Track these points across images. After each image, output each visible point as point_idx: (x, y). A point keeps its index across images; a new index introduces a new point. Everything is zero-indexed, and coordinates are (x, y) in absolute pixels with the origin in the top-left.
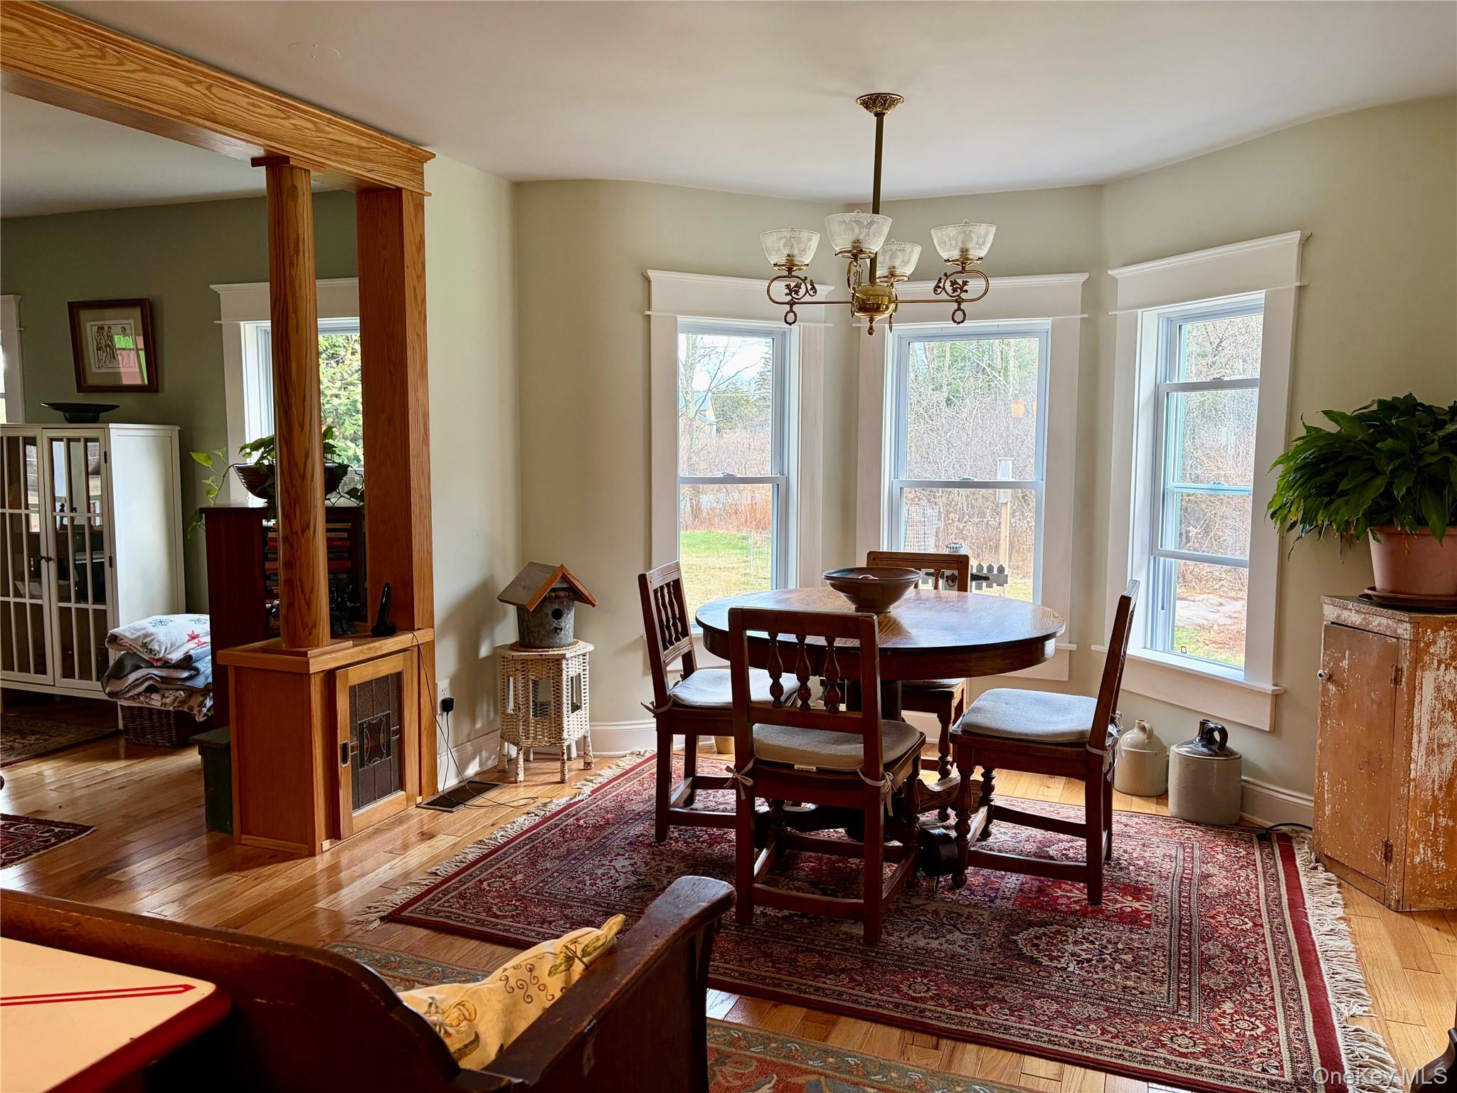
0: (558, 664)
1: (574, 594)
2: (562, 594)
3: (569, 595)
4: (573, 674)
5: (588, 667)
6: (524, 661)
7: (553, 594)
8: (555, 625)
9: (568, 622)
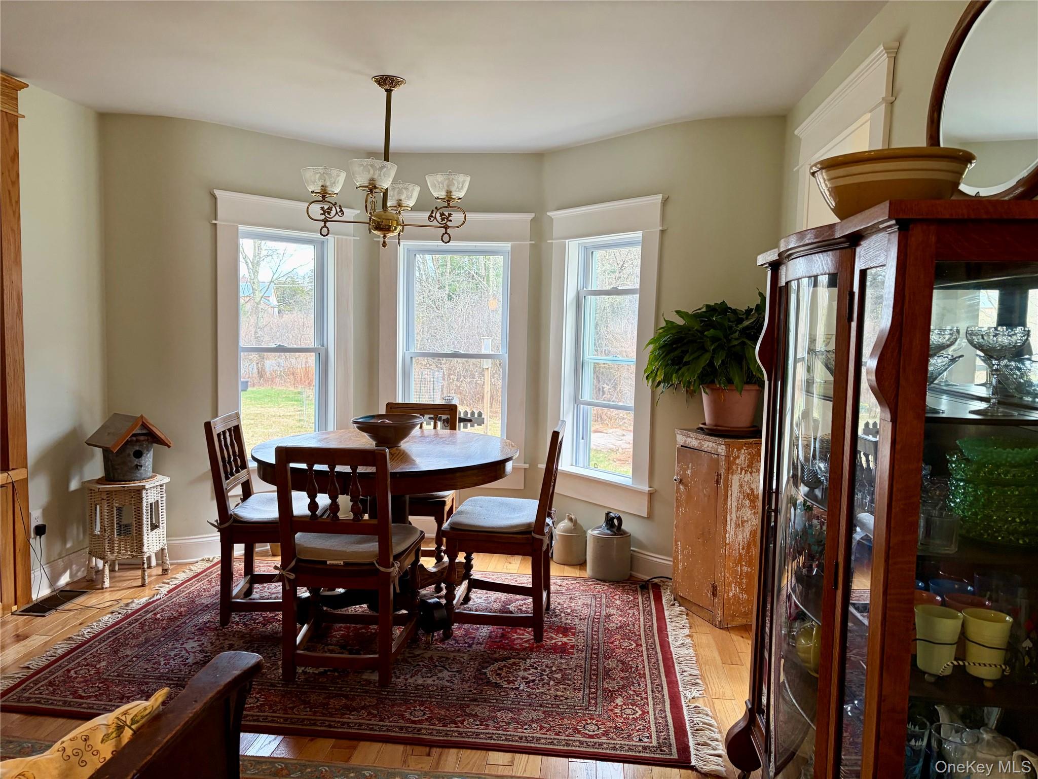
0: (139, 494)
1: (153, 438)
2: (142, 438)
3: (148, 440)
4: (152, 500)
5: (165, 495)
6: (109, 493)
7: (134, 439)
8: (136, 463)
9: (148, 460)
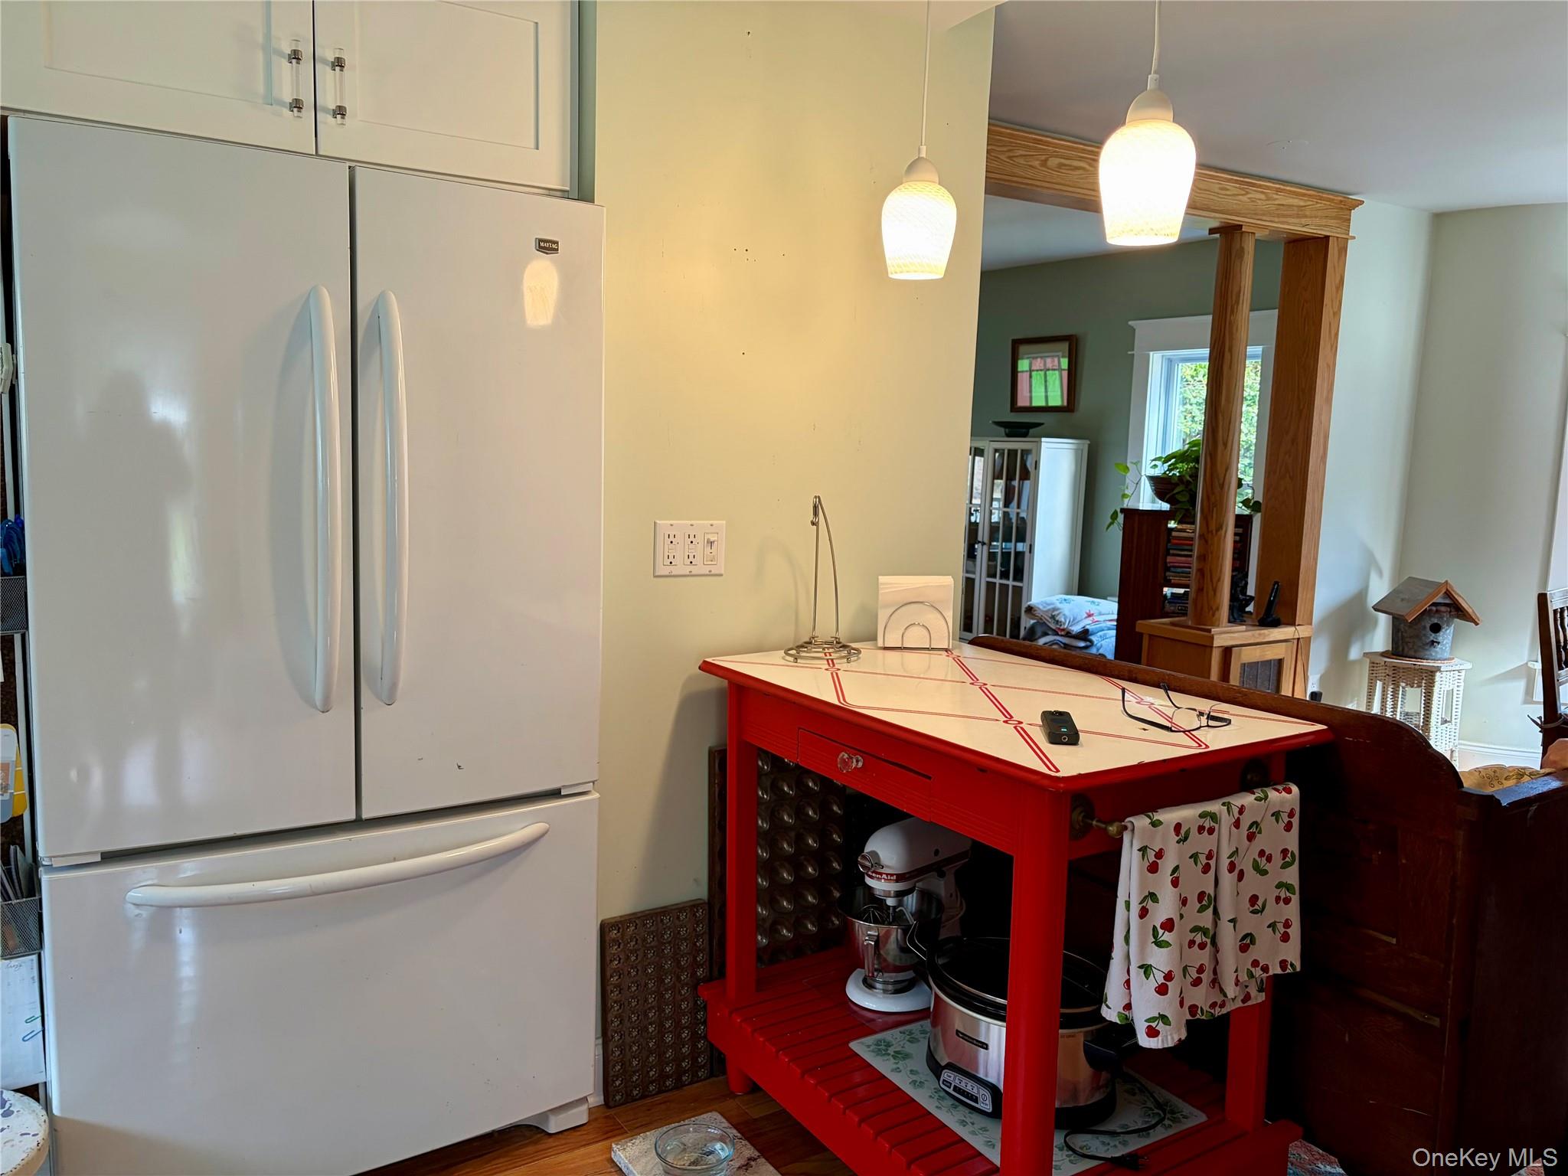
0: (1432, 676)
1: (1457, 611)
2: (1443, 609)
3: (1450, 612)
4: (1446, 688)
5: (1462, 684)
6: (1395, 668)
7: (1434, 608)
8: (1432, 638)
9: (1446, 636)
